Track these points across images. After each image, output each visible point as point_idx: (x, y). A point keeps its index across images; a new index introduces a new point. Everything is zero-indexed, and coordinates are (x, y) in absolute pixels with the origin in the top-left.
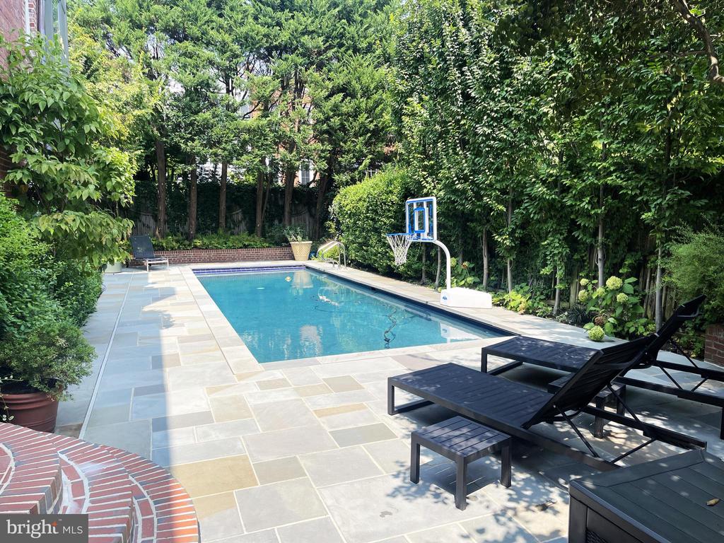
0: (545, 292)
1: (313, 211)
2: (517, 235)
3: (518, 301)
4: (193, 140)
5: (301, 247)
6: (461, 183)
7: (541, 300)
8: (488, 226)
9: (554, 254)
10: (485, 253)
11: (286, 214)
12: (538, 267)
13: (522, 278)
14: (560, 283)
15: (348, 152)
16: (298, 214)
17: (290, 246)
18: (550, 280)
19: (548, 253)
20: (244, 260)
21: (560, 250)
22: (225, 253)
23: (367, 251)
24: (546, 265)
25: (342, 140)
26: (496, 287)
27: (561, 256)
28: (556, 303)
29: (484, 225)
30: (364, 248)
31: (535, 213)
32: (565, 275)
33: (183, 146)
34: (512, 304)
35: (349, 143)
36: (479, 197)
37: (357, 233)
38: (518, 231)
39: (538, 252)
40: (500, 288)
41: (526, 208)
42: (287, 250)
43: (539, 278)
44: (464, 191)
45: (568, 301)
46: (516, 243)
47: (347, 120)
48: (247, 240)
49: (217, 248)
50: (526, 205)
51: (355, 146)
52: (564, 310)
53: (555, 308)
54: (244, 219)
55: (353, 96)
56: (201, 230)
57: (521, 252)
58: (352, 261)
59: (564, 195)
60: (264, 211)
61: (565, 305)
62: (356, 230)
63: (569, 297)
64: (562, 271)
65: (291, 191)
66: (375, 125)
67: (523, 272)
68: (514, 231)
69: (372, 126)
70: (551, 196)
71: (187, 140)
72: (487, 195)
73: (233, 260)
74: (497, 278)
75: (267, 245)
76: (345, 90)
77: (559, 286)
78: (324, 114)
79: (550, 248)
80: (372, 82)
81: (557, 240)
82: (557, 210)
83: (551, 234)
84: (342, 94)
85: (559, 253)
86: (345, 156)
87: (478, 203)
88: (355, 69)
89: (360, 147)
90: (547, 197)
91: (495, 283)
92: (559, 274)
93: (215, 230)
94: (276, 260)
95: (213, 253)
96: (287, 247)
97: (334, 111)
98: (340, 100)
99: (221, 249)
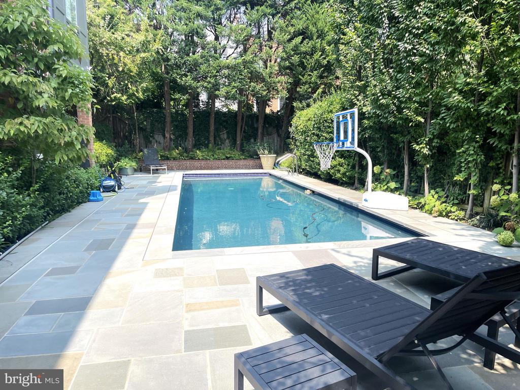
0: (459, 197)
1: (280, 131)
2: (434, 144)
3: (432, 205)
4: (186, 76)
5: (267, 159)
6: (385, 99)
7: (453, 204)
8: (409, 137)
9: (469, 162)
10: (406, 161)
11: (259, 133)
12: (454, 174)
13: (439, 184)
14: (474, 189)
15: (305, 83)
16: (269, 134)
17: (259, 158)
18: (464, 186)
19: (463, 160)
20: (226, 168)
21: (475, 158)
22: (211, 163)
23: (313, 161)
24: (461, 172)
25: (300, 74)
26: (416, 192)
27: (476, 163)
28: (469, 207)
29: (405, 136)
30: (312, 159)
31: (451, 123)
32: (480, 181)
33: (179, 80)
34: (427, 207)
35: (306, 76)
36: (400, 110)
37: (307, 147)
38: (436, 141)
39: (455, 160)
40: (420, 193)
41: (443, 119)
42: (257, 161)
43: (455, 184)
44: (388, 106)
45: (482, 206)
46: (433, 151)
47: (304, 58)
48: (229, 154)
49: (206, 159)
50: (443, 115)
51: (311, 78)
52: (477, 214)
53: (468, 212)
54: (228, 138)
55: (311, 38)
56: (198, 145)
57: (439, 161)
58: (303, 169)
59: (480, 103)
60: (242, 132)
61: (479, 209)
62: (306, 145)
63: (483, 202)
64: (476, 177)
65: (263, 116)
66: (328, 61)
67: (440, 178)
68: (431, 140)
69: (325, 62)
70: (466, 104)
71: (182, 76)
72: (407, 108)
73: (218, 168)
74: (417, 184)
75: (244, 157)
76: (304, 34)
77: (472, 192)
78: (286, 53)
79: (465, 155)
81: (472, 148)
82: (473, 119)
83: (466, 142)
84: (301, 37)
85: (474, 160)
86: (303, 87)
87: (399, 116)
88: (313, 16)
89: (315, 80)
90: (463, 106)
91: (415, 188)
92: (473, 180)
93: (207, 146)
94: (249, 168)
95: (203, 163)
96: (257, 159)
97: (295, 51)
98: (300, 41)
99: (209, 160)
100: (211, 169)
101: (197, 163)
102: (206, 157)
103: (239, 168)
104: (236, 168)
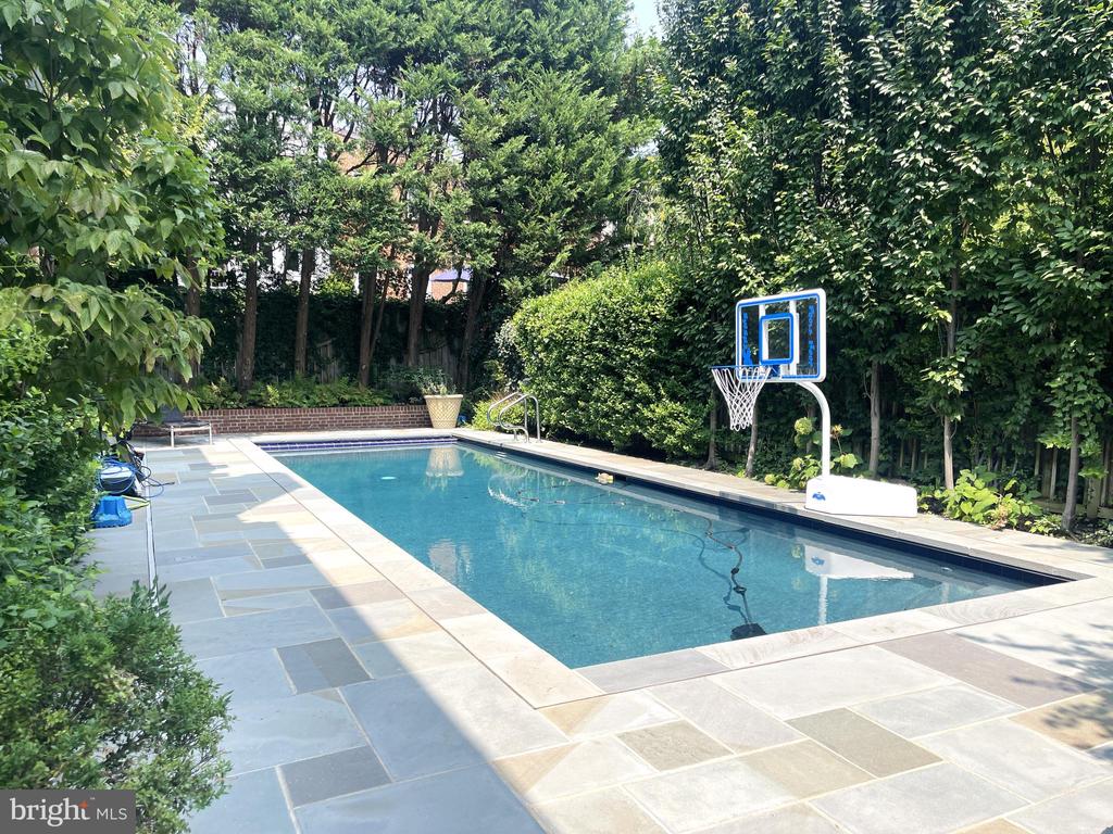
3: (987, 503)
5: (443, 406)
9: (1074, 408)
10: (876, 408)
11: (412, 347)
15: (531, 238)
17: (424, 402)
22: (306, 414)
25: (519, 219)
31: (1030, 324)
33: (241, 218)
35: (532, 223)
37: (564, 377)
38: (973, 365)
42: (416, 411)
47: (531, 183)
48: (346, 393)
49: (293, 406)
51: (544, 228)
54: (336, 356)
55: (544, 143)
56: (263, 373)
58: (548, 428)
60: (374, 343)
62: (562, 373)
69: (573, 195)
72: (913, 292)
73: (322, 427)
75: (382, 401)
76: (529, 131)
78: (492, 171)
79: (1062, 393)
80: (576, 120)
81: (1080, 379)
82: (1083, 316)
84: (523, 138)
86: (525, 246)
88: (546, 96)
89: (552, 231)
94: (396, 427)
95: (285, 415)
96: (418, 404)
97: (510, 166)
98: (520, 147)
99: (299, 407)
100: (306, 428)
101: (269, 417)
102: (290, 400)
103: (373, 426)
104: (365, 427)
